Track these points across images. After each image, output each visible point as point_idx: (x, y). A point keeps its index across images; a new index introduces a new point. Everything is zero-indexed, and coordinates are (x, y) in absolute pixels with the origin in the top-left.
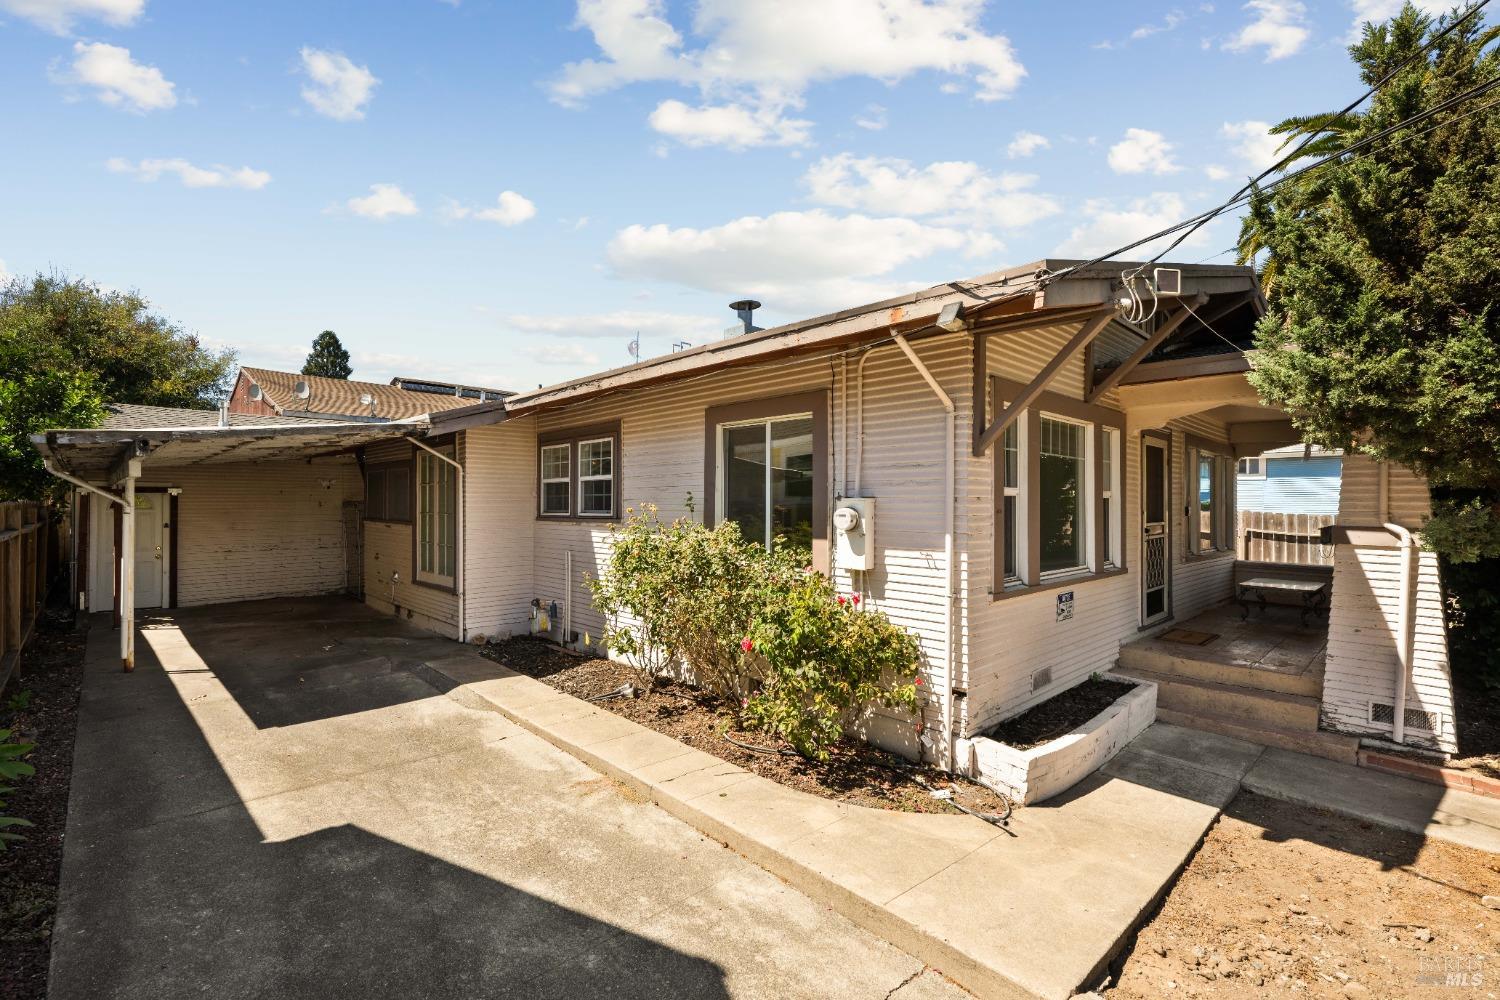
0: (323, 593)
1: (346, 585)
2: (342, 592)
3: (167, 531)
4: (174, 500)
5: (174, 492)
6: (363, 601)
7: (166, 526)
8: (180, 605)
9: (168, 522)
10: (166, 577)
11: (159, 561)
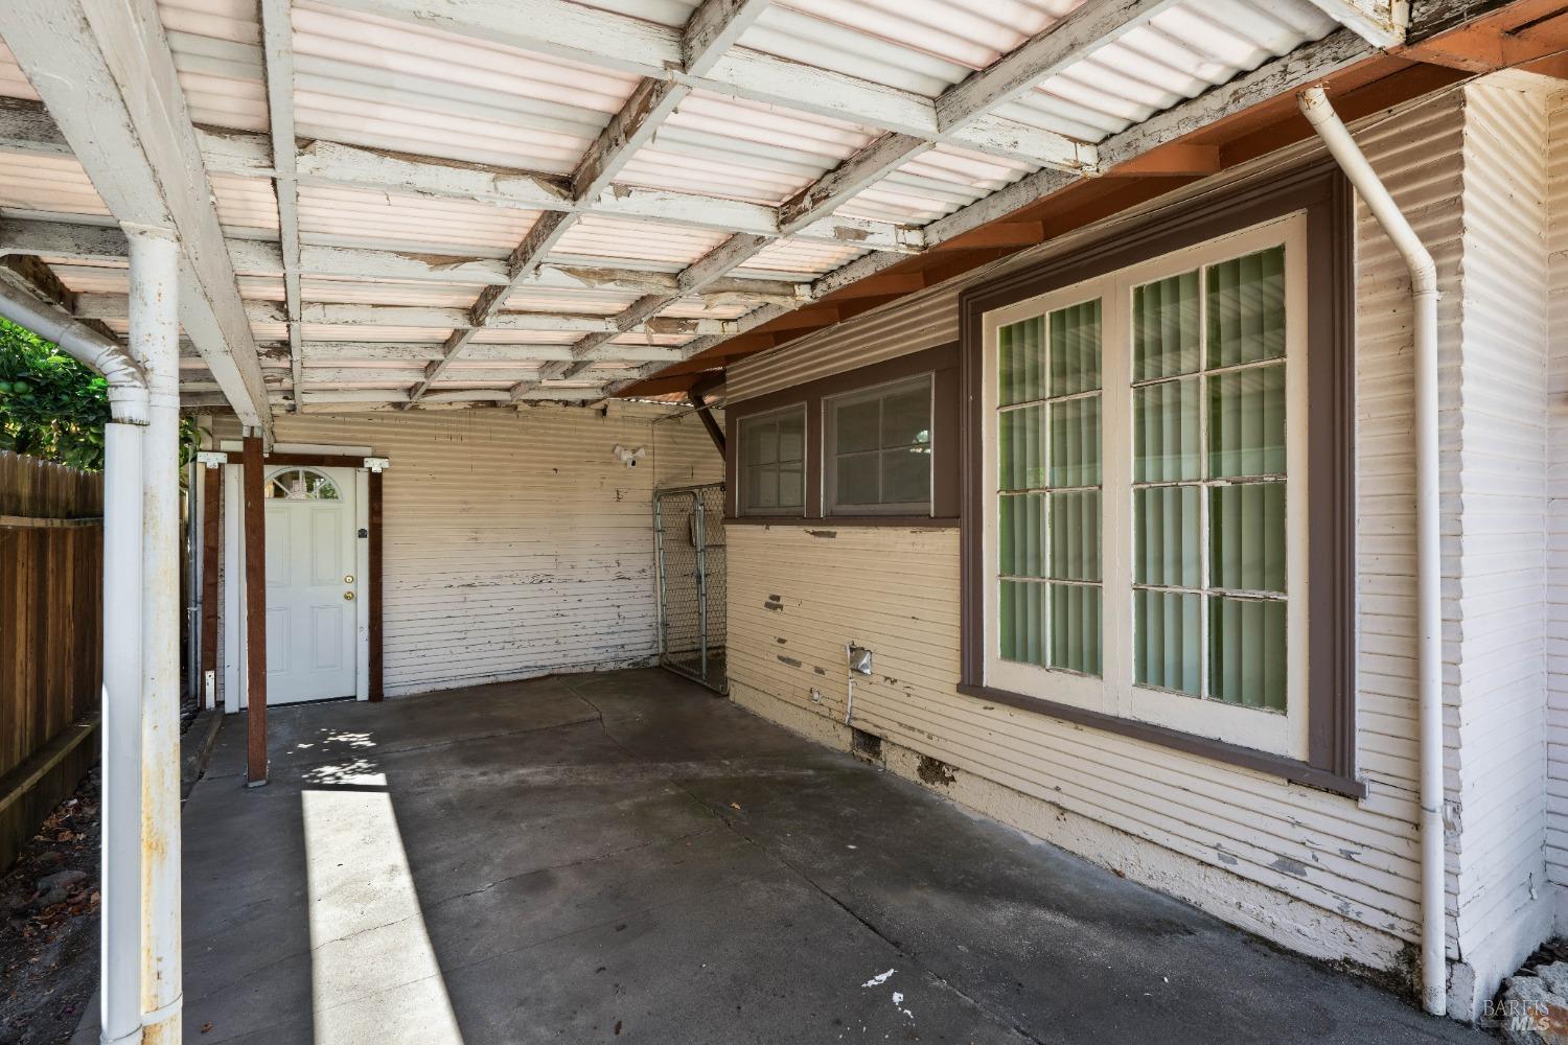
0: (624, 666)
1: (661, 650)
2: (654, 662)
3: (364, 543)
4: (376, 481)
5: (376, 465)
6: (723, 694)
7: (362, 534)
8: (388, 692)
9: (366, 527)
10: (364, 635)
11: (350, 604)
